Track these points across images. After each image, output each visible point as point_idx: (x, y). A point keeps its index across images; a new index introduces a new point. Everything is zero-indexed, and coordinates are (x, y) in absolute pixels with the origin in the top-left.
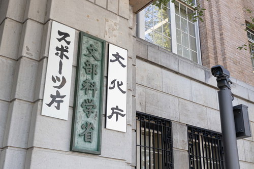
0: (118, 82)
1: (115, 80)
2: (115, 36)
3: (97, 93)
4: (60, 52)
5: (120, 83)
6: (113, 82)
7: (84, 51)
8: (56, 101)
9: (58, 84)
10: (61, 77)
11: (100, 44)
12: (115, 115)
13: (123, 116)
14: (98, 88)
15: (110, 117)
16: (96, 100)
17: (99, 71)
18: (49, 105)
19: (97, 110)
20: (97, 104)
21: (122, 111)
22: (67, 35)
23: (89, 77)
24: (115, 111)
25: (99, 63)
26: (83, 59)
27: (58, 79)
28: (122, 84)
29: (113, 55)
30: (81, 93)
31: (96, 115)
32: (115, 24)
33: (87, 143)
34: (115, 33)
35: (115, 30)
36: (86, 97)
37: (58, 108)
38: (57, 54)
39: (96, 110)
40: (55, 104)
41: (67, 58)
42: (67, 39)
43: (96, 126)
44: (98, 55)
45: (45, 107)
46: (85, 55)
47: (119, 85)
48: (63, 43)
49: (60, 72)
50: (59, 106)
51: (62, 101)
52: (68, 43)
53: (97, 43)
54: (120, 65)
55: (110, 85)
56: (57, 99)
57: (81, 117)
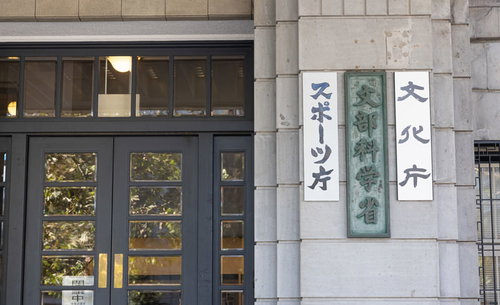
0: (414, 129)
1: (408, 127)
2: (405, 55)
3: (379, 155)
4: (317, 114)
5: (418, 129)
6: (405, 131)
7: (354, 100)
8: (321, 181)
9: (321, 157)
10: (323, 147)
11: (378, 80)
12: (411, 179)
13: (425, 177)
14: (381, 147)
15: (403, 184)
16: (379, 165)
17: (379, 122)
18: (312, 187)
19: (381, 178)
20: (380, 170)
21: (425, 170)
22: (325, 85)
23: (364, 135)
24: (411, 173)
25: (378, 110)
26: (353, 112)
27: (320, 151)
28: (421, 128)
29: (403, 89)
30: (354, 161)
31: (380, 186)
32: (405, 35)
33: (369, 225)
34: (405, 49)
35: (404, 44)
36: (362, 165)
37: (324, 188)
38: (314, 118)
39: (379, 179)
40: (320, 184)
41: (329, 118)
42: (326, 91)
43: (381, 200)
44: (375, 99)
45: (307, 190)
46: (354, 105)
47: (415, 132)
48: (322, 99)
49: (321, 141)
50: (325, 184)
51: (329, 178)
52: (328, 96)
53: (373, 80)
54: (417, 101)
55: (399, 137)
56: (322, 177)
57: (357, 193)
